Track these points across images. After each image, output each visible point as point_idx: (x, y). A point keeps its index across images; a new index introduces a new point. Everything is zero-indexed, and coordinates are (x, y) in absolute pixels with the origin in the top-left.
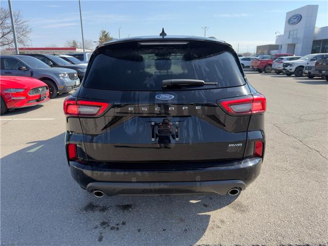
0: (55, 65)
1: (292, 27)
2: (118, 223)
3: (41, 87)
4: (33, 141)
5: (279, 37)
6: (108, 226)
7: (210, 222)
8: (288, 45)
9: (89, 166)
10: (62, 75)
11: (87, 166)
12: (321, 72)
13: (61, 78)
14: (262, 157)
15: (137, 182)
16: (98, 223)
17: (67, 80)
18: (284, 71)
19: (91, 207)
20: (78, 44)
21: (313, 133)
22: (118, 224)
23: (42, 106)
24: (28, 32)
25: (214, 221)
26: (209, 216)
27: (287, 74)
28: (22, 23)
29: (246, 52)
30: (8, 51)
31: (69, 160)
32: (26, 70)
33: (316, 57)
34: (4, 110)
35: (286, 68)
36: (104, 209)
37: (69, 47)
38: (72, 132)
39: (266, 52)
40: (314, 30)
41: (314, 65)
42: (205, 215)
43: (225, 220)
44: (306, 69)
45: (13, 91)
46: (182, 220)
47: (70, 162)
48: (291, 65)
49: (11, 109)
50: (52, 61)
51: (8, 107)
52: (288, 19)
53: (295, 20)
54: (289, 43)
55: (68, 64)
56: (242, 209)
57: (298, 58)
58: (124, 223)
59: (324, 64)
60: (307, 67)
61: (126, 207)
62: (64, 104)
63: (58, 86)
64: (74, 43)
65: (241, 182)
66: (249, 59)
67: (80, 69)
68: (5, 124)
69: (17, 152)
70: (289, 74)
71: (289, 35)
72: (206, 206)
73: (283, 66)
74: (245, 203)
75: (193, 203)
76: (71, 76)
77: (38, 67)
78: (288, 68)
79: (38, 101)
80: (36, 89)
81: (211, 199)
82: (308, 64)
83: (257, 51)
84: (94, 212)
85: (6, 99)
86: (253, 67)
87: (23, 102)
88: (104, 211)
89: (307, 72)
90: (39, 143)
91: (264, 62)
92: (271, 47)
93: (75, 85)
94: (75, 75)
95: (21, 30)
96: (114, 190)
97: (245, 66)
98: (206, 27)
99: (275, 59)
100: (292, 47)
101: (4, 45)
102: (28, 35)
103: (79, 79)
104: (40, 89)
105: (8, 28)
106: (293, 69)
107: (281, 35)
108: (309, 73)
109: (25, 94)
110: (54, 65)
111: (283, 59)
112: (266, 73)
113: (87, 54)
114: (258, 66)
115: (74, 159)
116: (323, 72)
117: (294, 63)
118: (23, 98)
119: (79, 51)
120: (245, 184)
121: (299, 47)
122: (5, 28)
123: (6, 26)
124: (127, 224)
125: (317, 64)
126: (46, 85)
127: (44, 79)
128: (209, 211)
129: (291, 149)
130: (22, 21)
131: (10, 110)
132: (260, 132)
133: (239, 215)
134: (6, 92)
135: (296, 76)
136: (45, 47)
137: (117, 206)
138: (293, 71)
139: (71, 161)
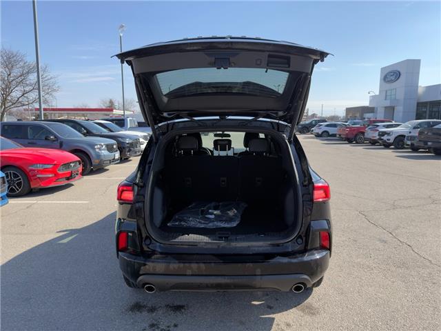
0: (89, 133)
1: (388, 86)
2: (169, 325)
3: (73, 162)
4: (65, 229)
5: (373, 98)
6: (158, 328)
7: (274, 326)
8: (386, 107)
9: (142, 258)
10: (99, 146)
11: (139, 258)
12: (427, 144)
13: (97, 150)
14: (330, 249)
15: (192, 275)
16: (146, 325)
17: (105, 152)
18: (380, 142)
19: (137, 307)
20: (116, 104)
21: (407, 223)
22: (168, 327)
23: (73, 185)
24: (54, 90)
25: (278, 325)
26: (273, 319)
27: (384, 145)
28: (48, 79)
29: (333, 114)
30: (26, 112)
31: (118, 250)
32: (54, 141)
33: (420, 124)
34: (26, 191)
35: (382, 138)
36: (152, 310)
37: (104, 108)
38: (124, 219)
39: (358, 115)
40: (417, 89)
41: (417, 135)
42: (269, 318)
43: (291, 322)
44: (408, 140)
45: (39, 167)
46: (242, 323)
47: (119, 253)
48: (388, 134)
49: (35, 189)
50: (85, 128)
51: (32, 187)
52: (384, 75)
53: (393, 78)
54: (386, 106)
55: (105, 132)
56: (312, 311)
57: (399, 125)
58: (176, 326)
59: (429, 134)
60: (408, 137)
61: (178, 308)
62: (118, 190)
63: (92, 161)
64: (111, 102)
65: (306, 277)
66: (335, 126)
67: (120, 139)
68: (28, 207)
69: (46, 242)
70: (387, 146)
71: (386, 96)
72: (270, 308)
73: (379, 135)
74: (316, 305)
75: (255, 305)
76: (110, 148)
77: (68, 137)
78: (385, 138)
79: (68, 179)
80: (67, 165)
81: (277, 300)
82: (410, 133)
83: (347, 114)
84: (141, 312)
85: (30, 176)
86: (340, 135)
87: (50, 180)
88: (152, 312)
89: (409, 143)
90: (72, 232)
91: (354, 130)
92: (364, 110)
93: (114, 159)
94: (115, 147)
95: (47, 88)
96: (167, 284)
97: (330, 133)
98: (279, 85)
99: (369, 125)
100: (390, 111)
101: (24, 105)
102: (54, 94)
103: (119, 152)
104: (72, 165)
105: (31, 85)
106: (392, 138)
107: (376, 96)
108: (412, 144)
109: (53, 171)
110: (87, 133)
111: (378, 126)
112: (357, 143)
113: (128, 119)
114: (347, 134)
115: (124, 250)
116: (429, 143)
117: (392, 132)
118: (50, 176)
119: (117, 112)
120: (310, 279)
121: (399, 110)
122: (27, 85)
123: (28, 82)
124: (179, 327)
125: (420, 133)
126: (79, 159)
127: (76, 151)
128: (274, 313)
129: (378, 242)
130: (49, 77)
131: (33, 190)
132: (325, 221)
133: (308, 318)
134: (30, 168)
135: (396, 148)
136: (73, 107)
137: (167, 306)
138: (392, 141)
139: (121, 251)
